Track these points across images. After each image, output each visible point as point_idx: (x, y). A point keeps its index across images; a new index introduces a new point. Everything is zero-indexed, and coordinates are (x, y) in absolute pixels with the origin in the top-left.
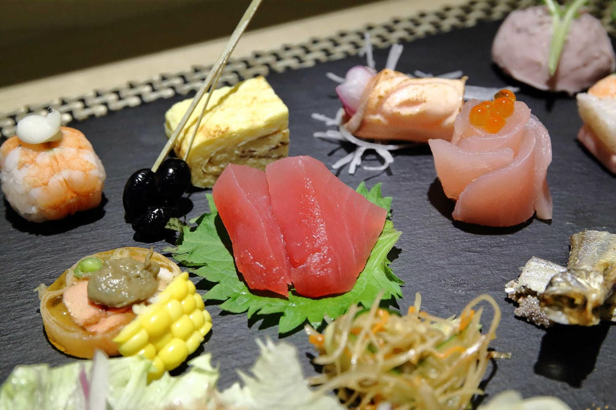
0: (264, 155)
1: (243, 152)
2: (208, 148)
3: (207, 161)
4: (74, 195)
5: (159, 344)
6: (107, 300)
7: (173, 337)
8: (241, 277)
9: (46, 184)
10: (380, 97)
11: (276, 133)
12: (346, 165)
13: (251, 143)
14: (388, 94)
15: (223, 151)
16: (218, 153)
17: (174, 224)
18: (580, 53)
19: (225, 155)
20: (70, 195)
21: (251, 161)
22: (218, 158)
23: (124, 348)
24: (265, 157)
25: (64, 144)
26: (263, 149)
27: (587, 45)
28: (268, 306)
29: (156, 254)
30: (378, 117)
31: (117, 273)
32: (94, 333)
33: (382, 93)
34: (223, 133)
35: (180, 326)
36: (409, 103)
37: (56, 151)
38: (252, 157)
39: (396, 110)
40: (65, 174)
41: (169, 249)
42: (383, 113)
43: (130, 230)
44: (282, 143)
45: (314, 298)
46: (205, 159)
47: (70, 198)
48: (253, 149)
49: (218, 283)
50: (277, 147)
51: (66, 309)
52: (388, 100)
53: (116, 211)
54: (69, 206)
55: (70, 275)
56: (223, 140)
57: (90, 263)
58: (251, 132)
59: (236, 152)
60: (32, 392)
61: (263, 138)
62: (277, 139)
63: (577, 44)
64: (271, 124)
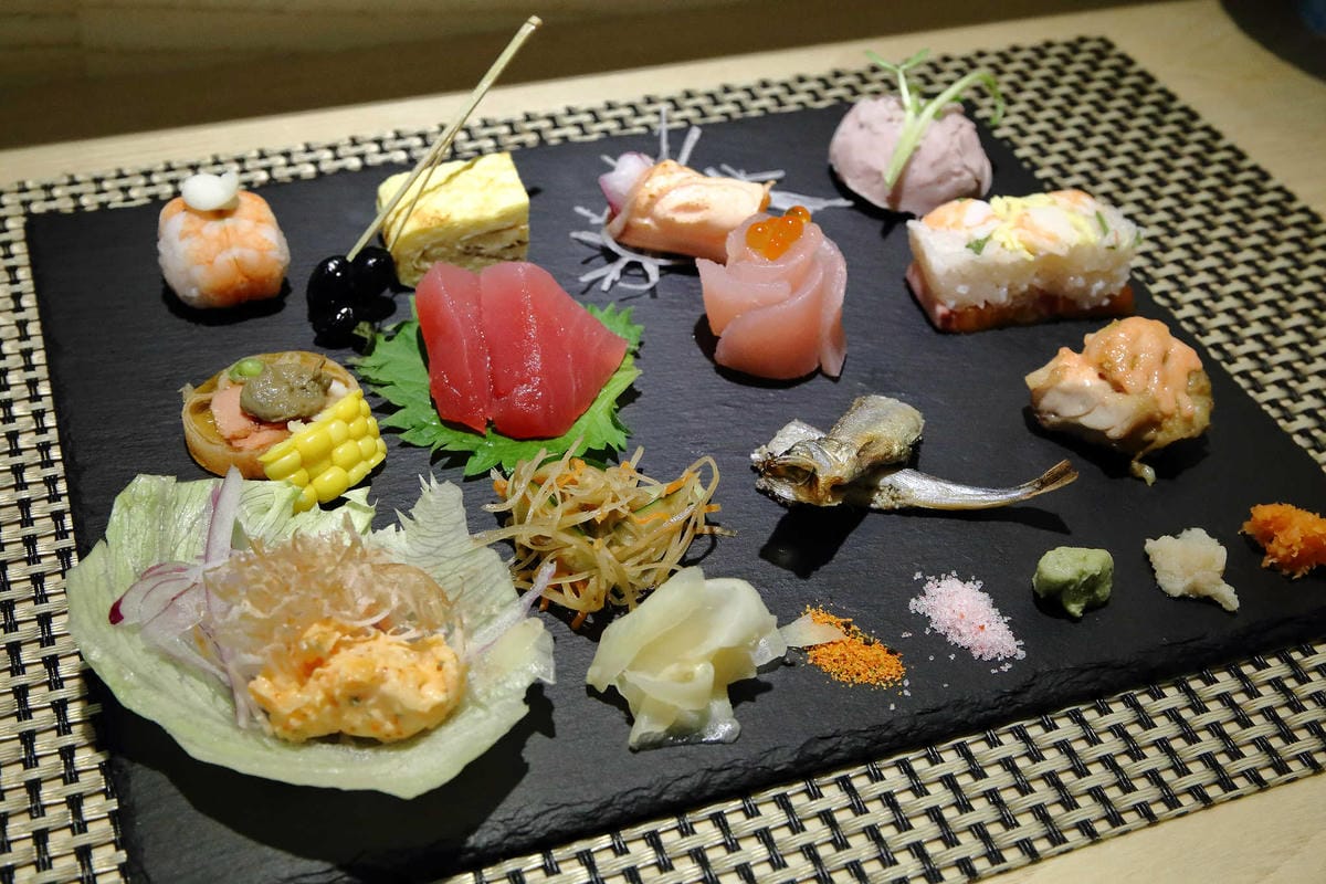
0: (494, 254)
1: (468, 248)
2: (421, 238)
3: (419, 254)
4: (246, 280)
5: (314, 470)
6: (261, 412)
7: (332, 465)
8: (434, 406)
9: (211, 263)
10: (652, 196)
11: (510, 228)
12: (601, 279)
13: (479, 237)
14: (663, 193)
15: (441, 244)
16: (434, 246)
17: (364, 329)
18: (933, 165)
19: (444, 249)
20: (240, 278)
21: (477, 260)
22: (434, 252)
23: (268, 470)
24: (496, 257)
25: (238, 213)
26: (495, 247)
27: (944, 157)
28: (455, 441)
29: (331, 363)
30: (647, 221)
31: (278, 379)
32: (240, 449)
33: (654, 191)
34: (442, 221)
35: (343, 452)
36: (687, 208)
37: (228, 222)
38: (479, 255)
39: (670, 215)
40: (235, 252)
41: (353, 360)
42: (654, 218)
43: (310, 332)
44: (519, 242)
45: (516, 440)
46: (417, 251)
47: (240, 282)
48: (480, 245)
49: (403, 407)
50: (512, 246)
51: (212, 417)
52: (663, 201)
53: (297, 306)
55: (224, 377)
56: (441, 230)
57: (251, 365)
58: (478, 224)
59: (459, 247)
60: (153, 505)
61: (495, 233)
62: (510, 237)
63: (930, 154)
64: (504, 217)
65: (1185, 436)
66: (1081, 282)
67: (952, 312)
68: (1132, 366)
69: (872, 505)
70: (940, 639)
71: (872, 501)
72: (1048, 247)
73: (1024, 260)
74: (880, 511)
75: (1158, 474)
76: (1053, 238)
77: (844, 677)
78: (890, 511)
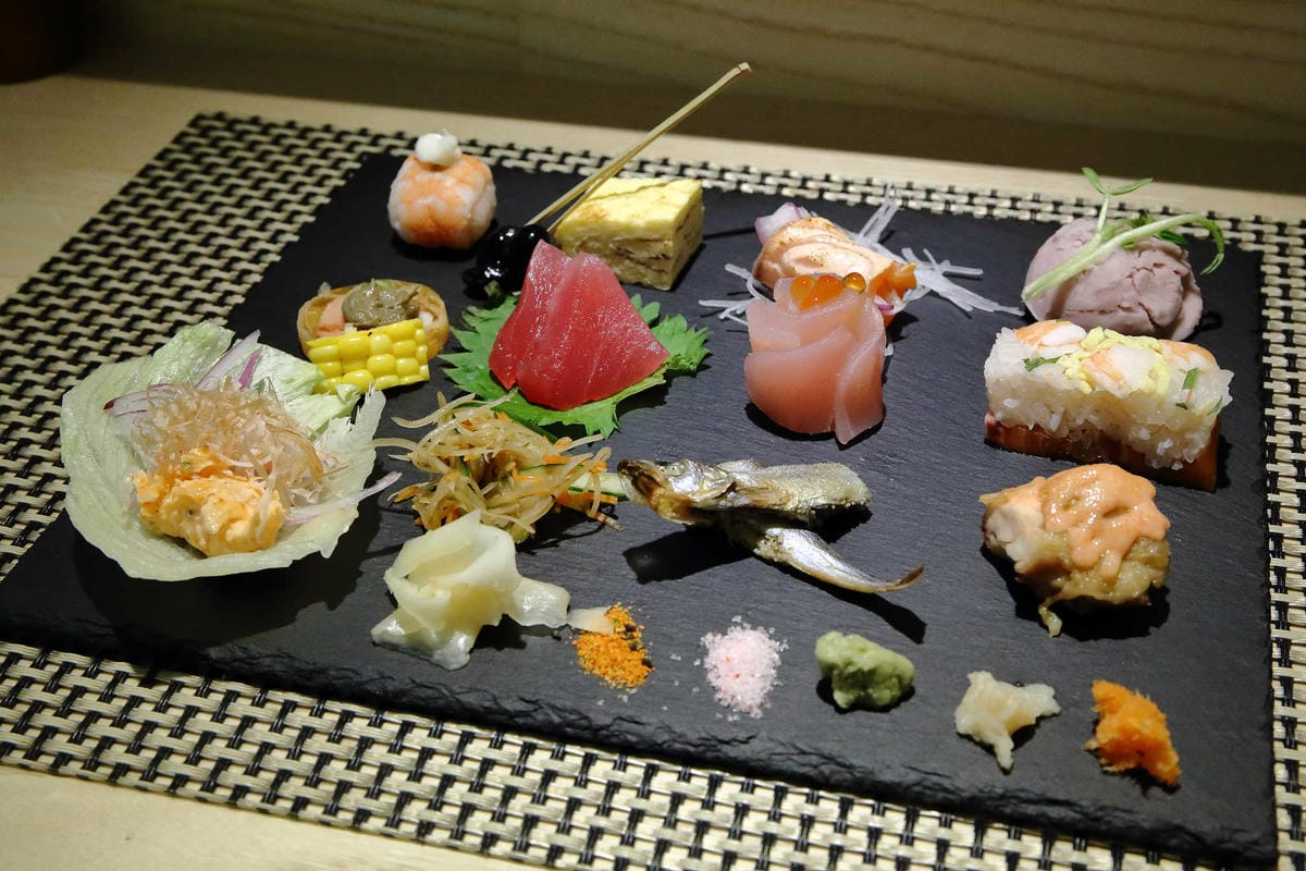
0: (642, 261)
1: (619, 249)
2: (580, 229)
3: (578, 243)
4: (433, 224)
5: (347, 367)
7: (365, 368)
9: (410, 203)
10: (782, 243)
11: (657, 240)
12: (723, 310)
13: (628, 241)
14: (794, 243)
15: (596, 239)
16: (590, 238)
19: (597, 245)
20: (430, 221)
21: (627, 262)
22: (591, 244)
23: (312, 354)
24: (643, 264)
25: (449, 171)
26: (643, 255)
30: (776, 266)
33: (786, 240)
34: (598, 218)
35: (378, 360)
36: (807, 261)
37: (438, 175)
38: (628, 258)
39: (793, 264)
40: (429, 200)
42: (782, 264)
44: (663, 255)
46: (577, 240)
48: (630, 250)
49: (467, 351)
50: (657, 258)
51: (323, 310)
52: (790, 251)
54: (428, 235)
56: (596, 226)
58: (628, 229)
59: (611, 245)
60: (204, 346)
61: (643, 242)
62: (658, 248)
63: (1099, 280)
64: (652, 227)
65: (1099, 596)
66: (1144, 434)
67: (998, 423)
68: (1067, 507)
69: (756, 550)
70: (702, 672)
71: (756, 546)
72: (1108, 384)
73: (1078, 391)
74: (760, 558)
75: (1063, 630)
76: (1116, 378)
77: (588, 665)
78: (769, 562)
